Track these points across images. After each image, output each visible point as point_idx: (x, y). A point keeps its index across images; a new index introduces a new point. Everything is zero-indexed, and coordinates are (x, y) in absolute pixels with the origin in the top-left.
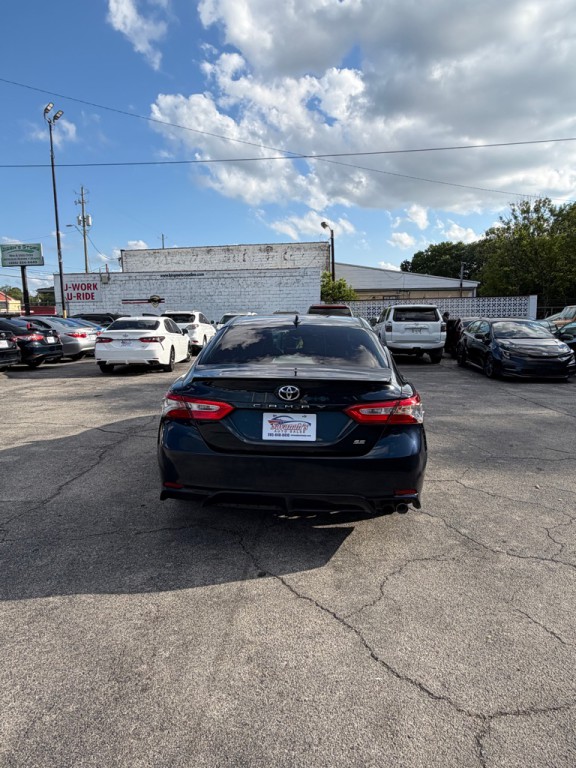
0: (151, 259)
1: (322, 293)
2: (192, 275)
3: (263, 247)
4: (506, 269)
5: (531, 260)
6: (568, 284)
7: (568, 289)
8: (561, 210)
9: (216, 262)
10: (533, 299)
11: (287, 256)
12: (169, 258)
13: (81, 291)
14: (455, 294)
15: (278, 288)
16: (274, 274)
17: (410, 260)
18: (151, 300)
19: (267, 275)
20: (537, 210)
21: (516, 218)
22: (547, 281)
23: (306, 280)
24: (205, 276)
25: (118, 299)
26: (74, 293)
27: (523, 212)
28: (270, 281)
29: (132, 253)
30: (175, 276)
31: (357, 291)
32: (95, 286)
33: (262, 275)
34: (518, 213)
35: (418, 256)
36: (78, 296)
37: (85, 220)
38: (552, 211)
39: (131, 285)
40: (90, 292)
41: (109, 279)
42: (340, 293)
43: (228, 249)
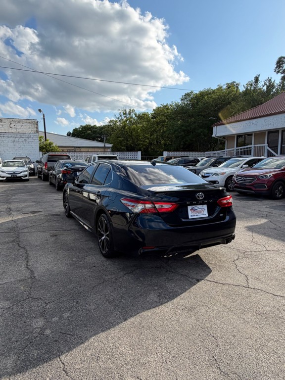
1: (40, 148)
4: (120, 139)
5: (129, 135)
6: (145, 147)
7: (145, 149)
8: (139, 115)
10: (140, 153)
11: (12, 126)
14: (102, 150)
15: (13, 144)
16: (10, 136)
17: (72, 132)
20: (130, 114)
21: (121, 116)
22: (136, 145)
23: (30, 140)
27: (124, 114)
31: (59, 147)
33: (2, 136)
34: (122, 114)
35: (75, 130)
38: (136, 115)
42: (50, 147)
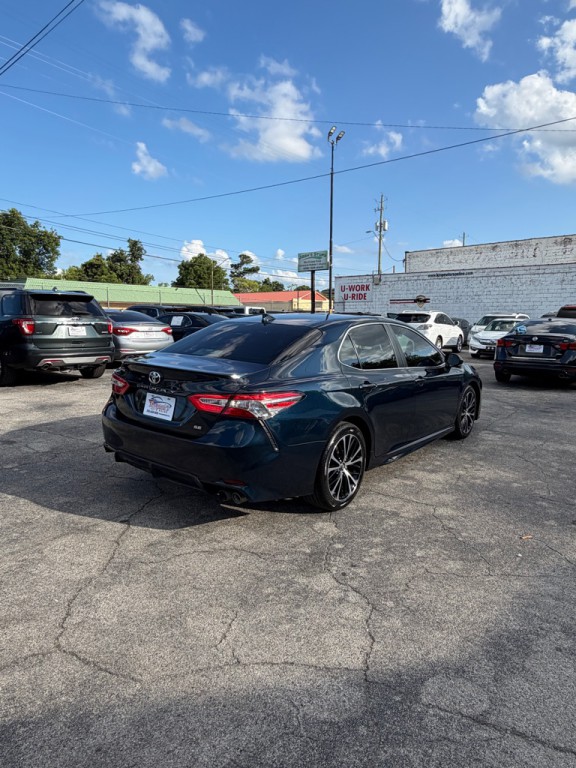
0: (433, 259)
2: (460, 274)
3: (559, 240)
9: (502, 259)
12: (451, 257)
13: (355, 292)
18: (417, 300)
19: (546, 271)
24: (475, 275)
25: (386, 300)
26: (350, 294)
28: (550, 278)
29: (415, 254)
30: (442, 275)
32: (367, 287)
33: (540, 271)
36: (353, 297)
37: (382, 225)
39: (399, 286)
40: (363, 292)
41: (380, 280)
43: (516, 244)
